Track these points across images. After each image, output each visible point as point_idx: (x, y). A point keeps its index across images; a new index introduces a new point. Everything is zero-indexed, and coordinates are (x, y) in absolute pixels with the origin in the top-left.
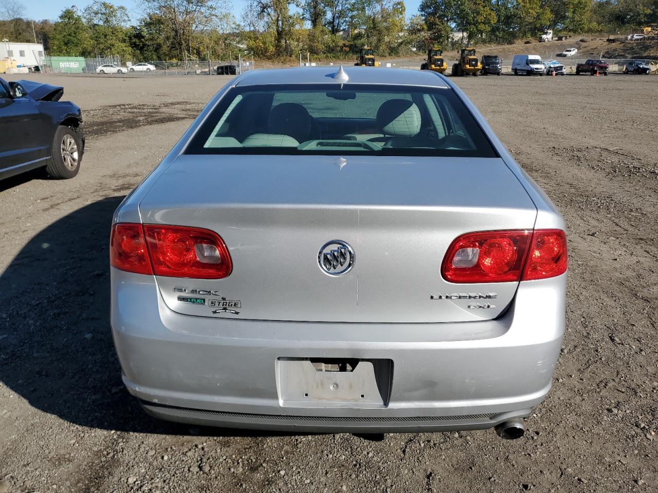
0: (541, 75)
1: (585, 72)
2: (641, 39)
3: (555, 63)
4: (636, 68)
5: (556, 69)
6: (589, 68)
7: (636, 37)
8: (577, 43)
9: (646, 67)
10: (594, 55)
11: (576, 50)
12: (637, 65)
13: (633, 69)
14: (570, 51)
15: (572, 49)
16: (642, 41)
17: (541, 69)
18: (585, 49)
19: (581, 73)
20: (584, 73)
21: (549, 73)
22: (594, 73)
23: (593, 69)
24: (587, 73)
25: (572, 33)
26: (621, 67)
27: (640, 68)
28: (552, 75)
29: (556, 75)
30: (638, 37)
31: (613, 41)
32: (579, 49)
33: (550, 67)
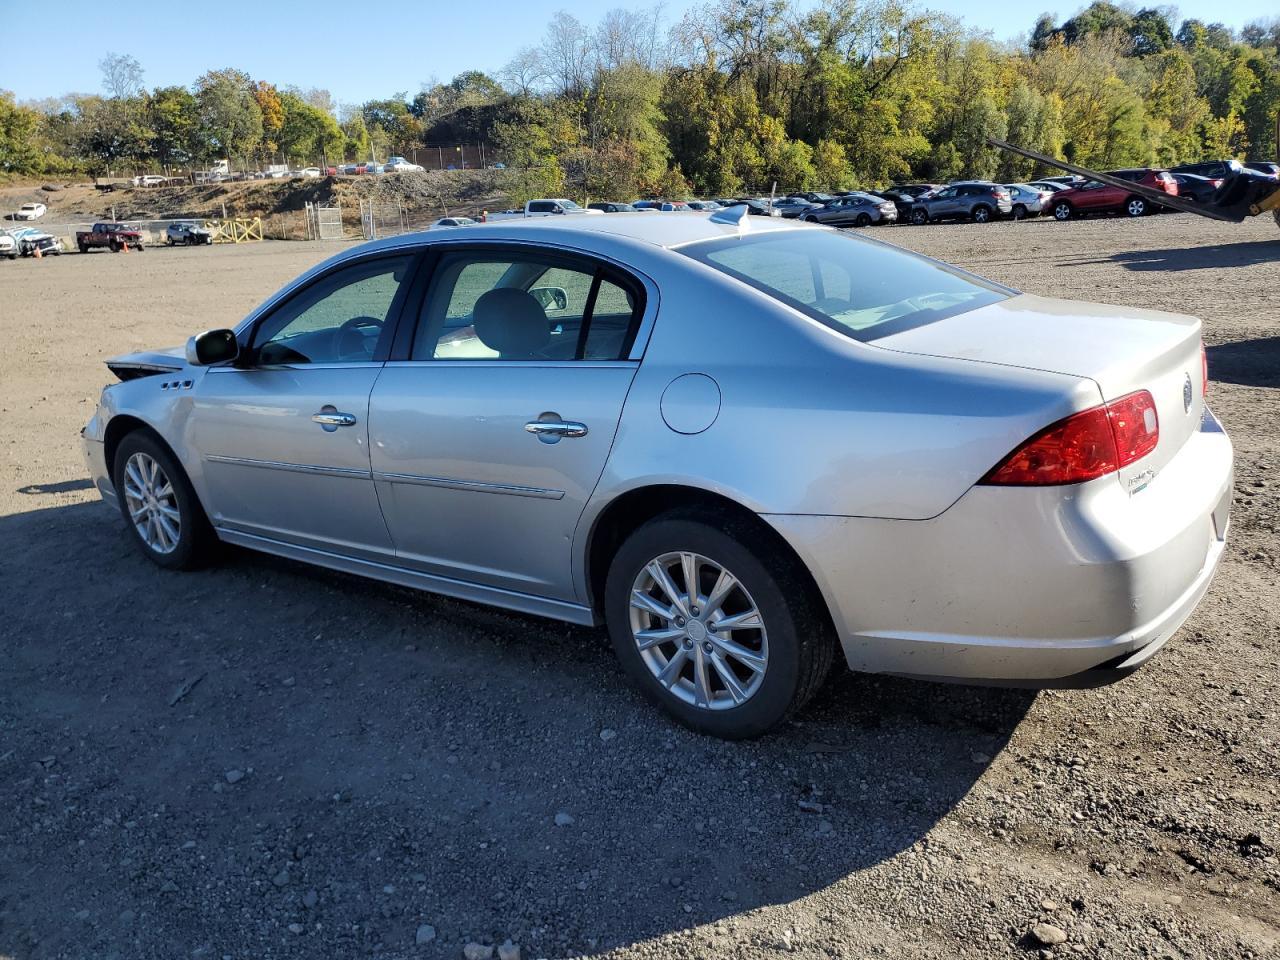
0: (12, 257)
1: (99, 247)
2: (160, 184)
3: (30, 233)
4: (188, 235)
5: (40, 243)
6: (100, 240)
7: (148, 180)
8: (37, 193)
9: (202, 231)
10: (84, 215)
11: (43, 207)
12: (187, 230)
13: (182, 237)
14: (31, 209)
15: (35, 205)
16: (163, 188)
17: (9, 245)
18: (62, 205)
19: (90, 250)
20: (96, 249)
21: (25, 252)
22: (117, 247)
23: (113, 241)
24: (102, 249)
25: (18, 174)
26: (156, 235)
27: (192, 234)
28: (34, 256)
29: (45, 254)
30: (154, 181)
31: (110, 188)
32: (46, 202)
33: (24, 241)
